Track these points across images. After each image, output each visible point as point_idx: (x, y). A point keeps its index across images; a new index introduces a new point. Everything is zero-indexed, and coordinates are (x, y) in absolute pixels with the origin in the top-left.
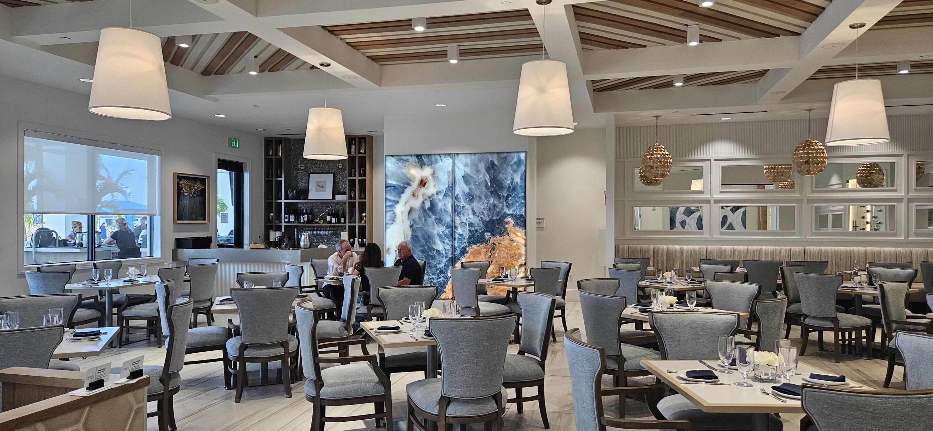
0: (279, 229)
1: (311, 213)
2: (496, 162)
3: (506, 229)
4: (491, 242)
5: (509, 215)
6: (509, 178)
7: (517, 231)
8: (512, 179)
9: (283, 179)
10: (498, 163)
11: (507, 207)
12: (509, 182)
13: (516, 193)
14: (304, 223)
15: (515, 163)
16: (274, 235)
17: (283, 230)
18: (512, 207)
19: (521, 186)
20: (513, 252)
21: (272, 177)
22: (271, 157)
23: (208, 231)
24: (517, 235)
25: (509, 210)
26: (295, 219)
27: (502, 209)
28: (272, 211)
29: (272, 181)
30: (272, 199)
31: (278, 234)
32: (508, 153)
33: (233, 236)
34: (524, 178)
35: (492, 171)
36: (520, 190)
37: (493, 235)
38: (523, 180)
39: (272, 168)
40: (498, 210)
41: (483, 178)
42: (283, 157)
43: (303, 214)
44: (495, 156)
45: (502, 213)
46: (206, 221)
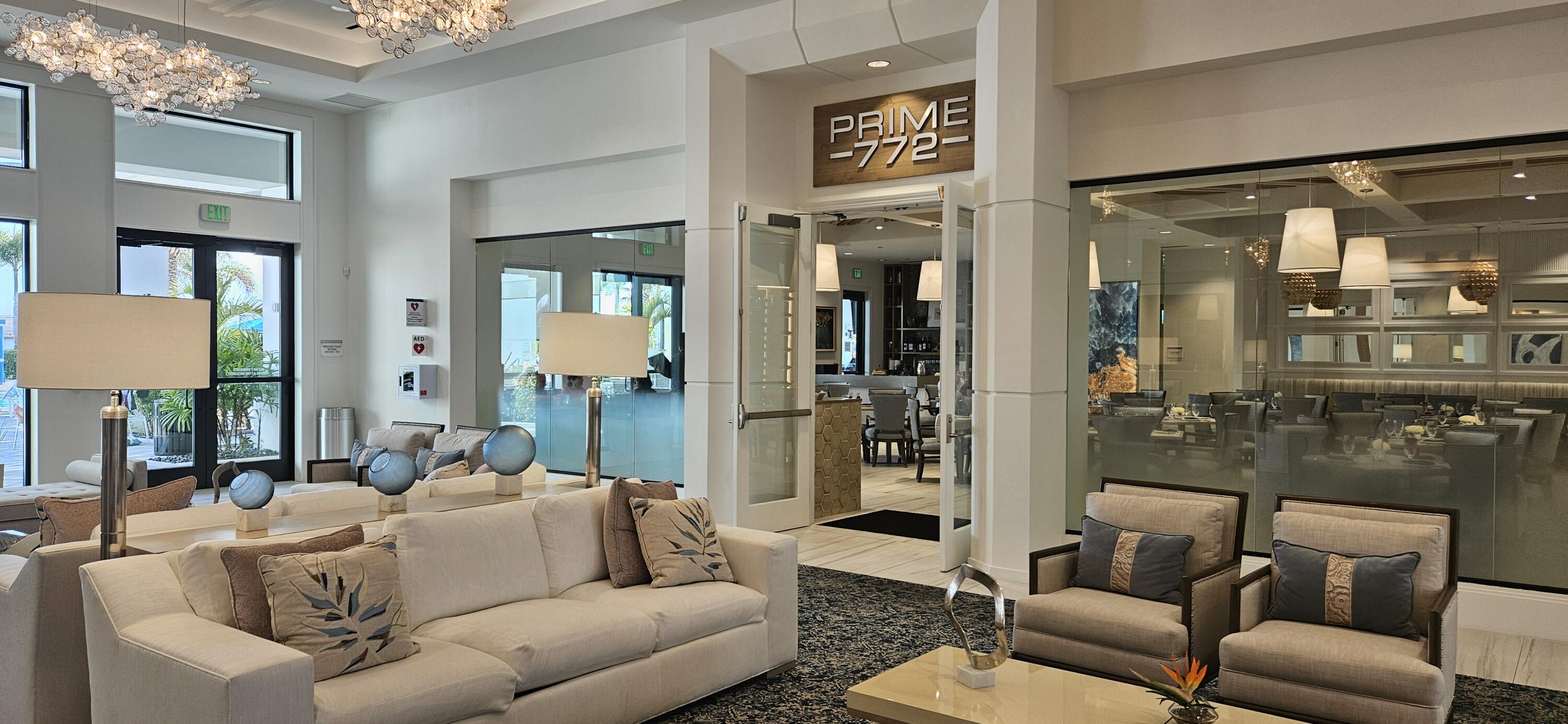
0: (897, 357)
1: (930, 342)
2: (1108, 292)
3: (1117, 359)
4: (1102, 372)
5: (1120, 345)
6: (1121, 308)
7: (1129, 361)
8: (1124, 308)
9: (902, 307)
10: (1110, 292)
11: (1119, 337)
12: (1121, 312)
13: (1128, 322)
14: (922, 351)
15: (1127, 292)
16: (894, 364)
17: (902, 359)
18: (1124, 337)
19: (1133, 316)
20: (1124, 382)
21: (892, 305)
22: (890, 284)
23: (835, 359)
24: (1129, 365)
25: (1121, 340)
26: (914, 347)
27: (1114, 339)
28: (892, 339)
29: (892, 309)
30: (892, 327)
31: (897, 362)
32: (1119, 282)
33: (855, 364)
34: (1136, 307)
35: (1104, 301)
36: (1131, 320)
37: (1104, 365)
38: (1135, 310)
39: (892, 295)
40: (1109, 339)
41: (1094, 308)
42: (902, 284)
43: (922, 343)
44: (1107, 285)
45: (1114, 343)
46: (834, 350)
